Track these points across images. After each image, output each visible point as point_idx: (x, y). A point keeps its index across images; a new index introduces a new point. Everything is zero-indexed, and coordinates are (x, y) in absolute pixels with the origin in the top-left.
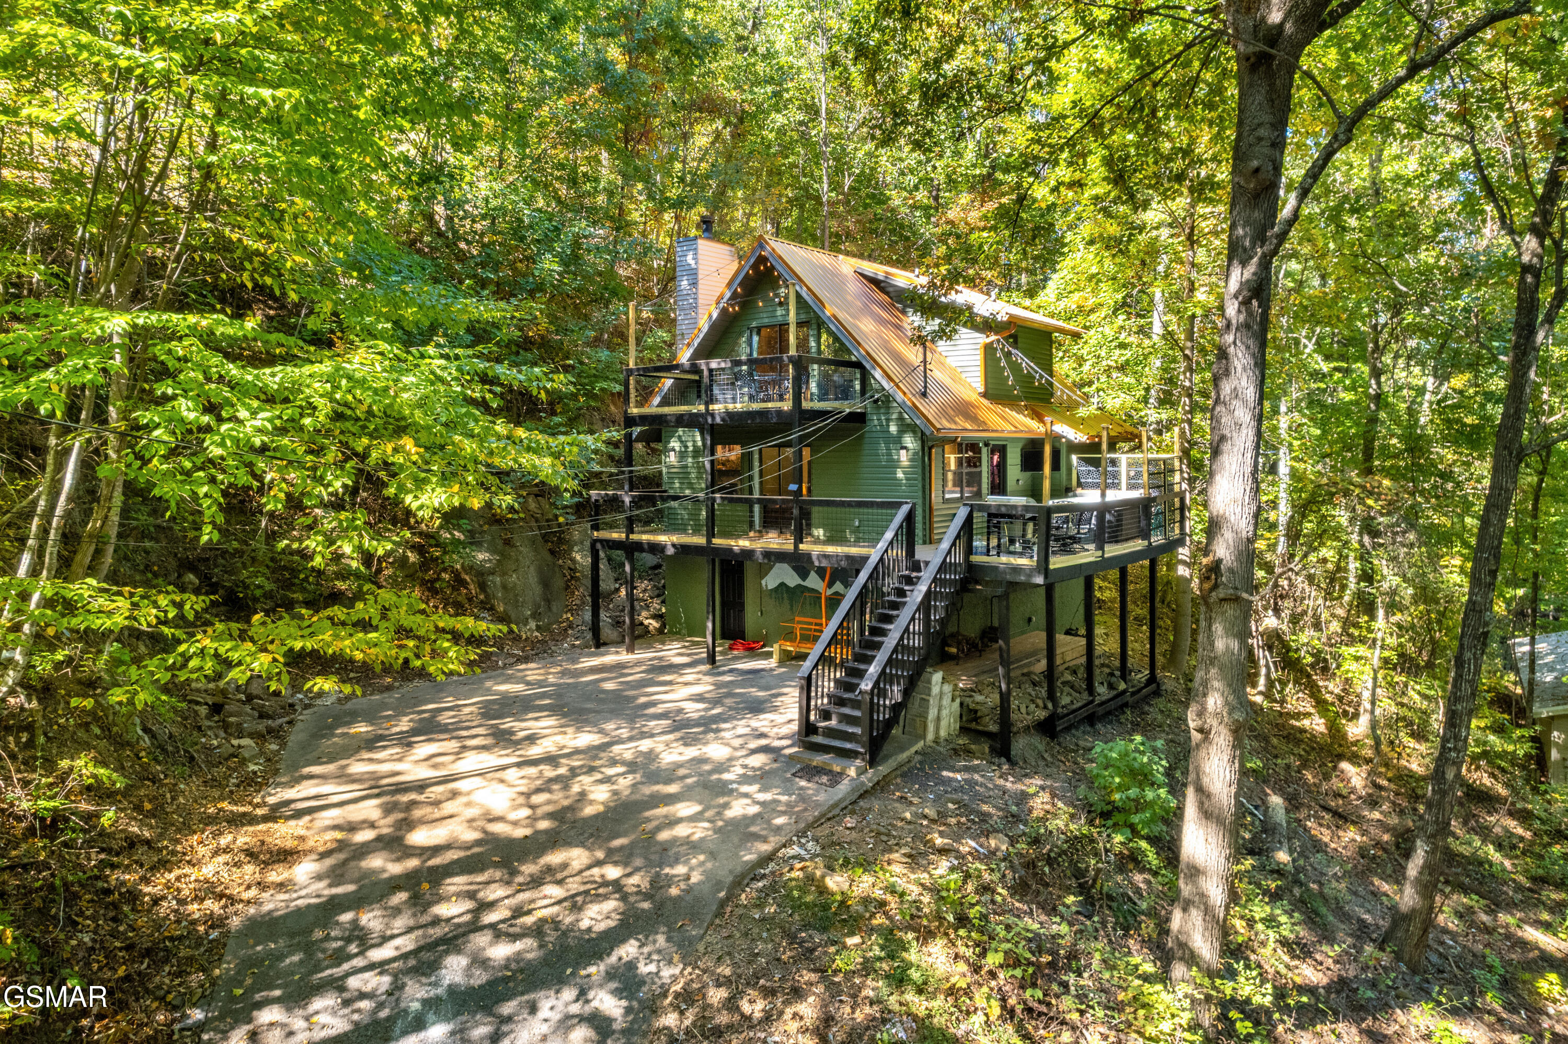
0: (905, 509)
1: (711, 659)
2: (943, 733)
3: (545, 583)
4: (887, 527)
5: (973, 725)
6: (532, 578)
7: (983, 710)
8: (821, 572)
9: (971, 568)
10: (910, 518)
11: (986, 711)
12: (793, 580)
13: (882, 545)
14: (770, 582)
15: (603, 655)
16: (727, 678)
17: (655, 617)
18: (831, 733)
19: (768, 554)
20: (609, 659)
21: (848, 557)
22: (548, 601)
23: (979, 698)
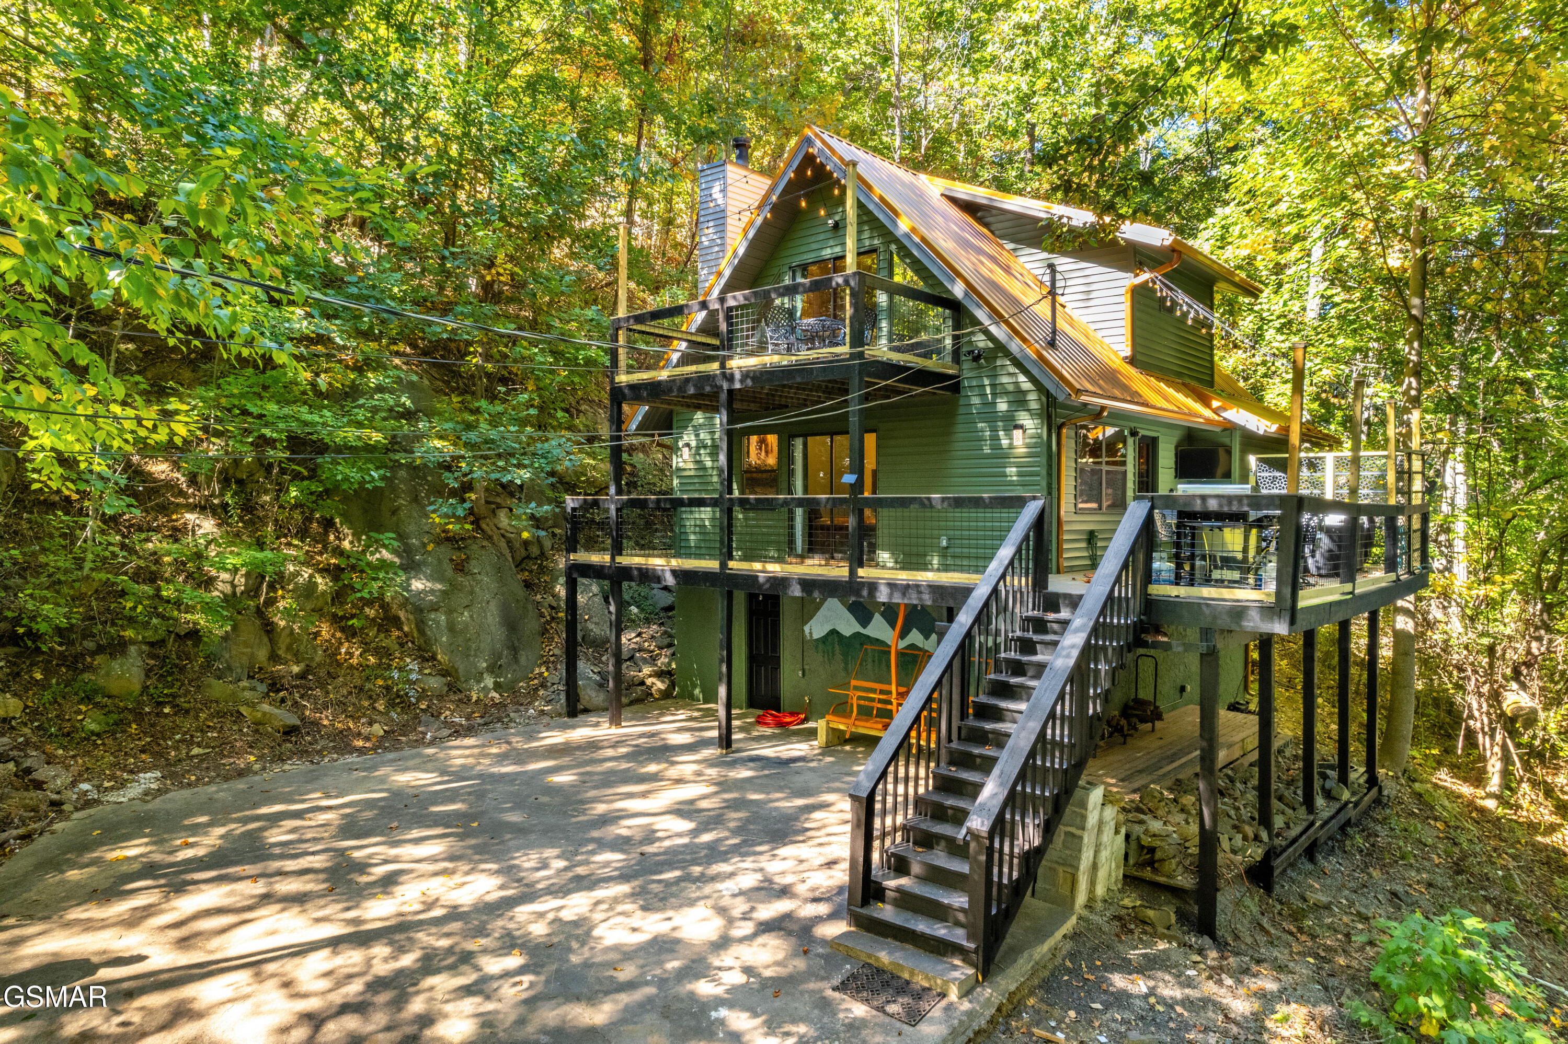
0: (1031, 511)
1: (726, 741)
2: (1100, 891)
3: (511, 625)
4: (1002, 539)
5: (1147, 874)
6: (492, 618)
7: (1166, 849)
8: (890, 613)
9: (1150, 605)
10: (1039, 524)
11: (1172, 851)
12: (848, 626)
13: (995, 567)
14: (816, 629)
15: (573, 727)
16: (745, 773)
17: (660, 674)
18: (906, 900)
19: (808, 584)
20: (580, 733)
21: (937, 590)
22: (514, 650)
23: (1156, 826)
